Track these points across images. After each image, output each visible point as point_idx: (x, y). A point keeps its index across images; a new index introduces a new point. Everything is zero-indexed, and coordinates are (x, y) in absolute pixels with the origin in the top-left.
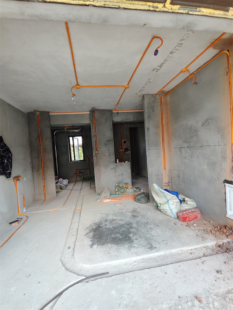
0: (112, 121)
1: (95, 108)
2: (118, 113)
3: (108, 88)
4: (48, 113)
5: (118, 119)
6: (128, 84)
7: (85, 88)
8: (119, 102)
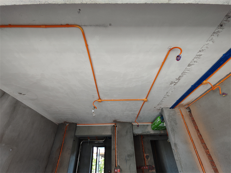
0: (133, 133)
1: (117, 121)
2: (138, 126)
3: (128, 102)
4: (76, 124)
5: (138, 131)
6: (146, 98)
7: (106, 102)
8: (139, 116)
